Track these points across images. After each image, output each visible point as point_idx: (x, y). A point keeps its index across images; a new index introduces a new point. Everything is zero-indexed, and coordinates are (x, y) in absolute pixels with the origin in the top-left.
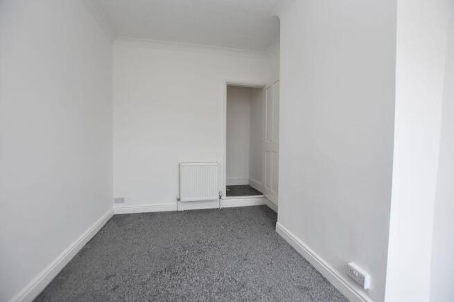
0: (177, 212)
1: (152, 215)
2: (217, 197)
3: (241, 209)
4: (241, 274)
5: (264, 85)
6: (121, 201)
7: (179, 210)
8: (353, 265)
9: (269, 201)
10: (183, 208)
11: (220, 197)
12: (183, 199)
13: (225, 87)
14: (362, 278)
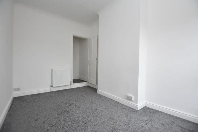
0: (51, 92)
1: (38, 95)
2: (70, 84)
3: (79, 88)
4: (94, 107)
5: (88, 38)
6: (19, 89)
7: (52, 91)
8: (128, 95)
9: (91, 83)
10: (53, 90)
11: (71, 84)
12: (54, 86)
13: (73, 37)
14: (132, 98)
